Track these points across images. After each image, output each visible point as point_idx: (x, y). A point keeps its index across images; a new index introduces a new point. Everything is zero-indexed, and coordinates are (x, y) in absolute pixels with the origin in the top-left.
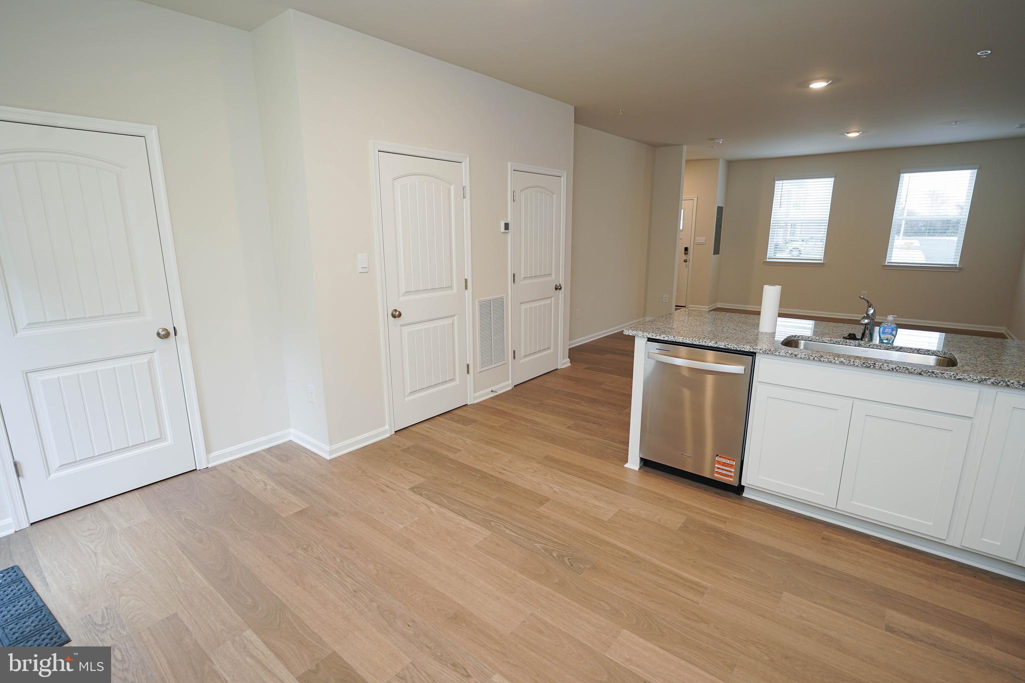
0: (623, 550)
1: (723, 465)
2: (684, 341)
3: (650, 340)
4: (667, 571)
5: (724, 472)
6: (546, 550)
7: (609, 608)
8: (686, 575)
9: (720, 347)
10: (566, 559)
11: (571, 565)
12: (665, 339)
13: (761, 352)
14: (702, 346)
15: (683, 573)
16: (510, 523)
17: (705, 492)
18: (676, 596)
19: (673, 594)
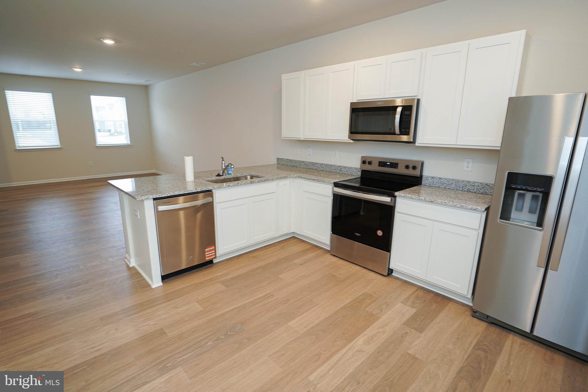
0: (233, 310)
1: (209, 252)
2: (180, 194)
3: (154, 199)
4: (255, 300)
5: (210, 255)
6: (216, 340)
7: (273, 326)
8: (260, 296)
9: (199, 191)
10: (229, 333)
11: (236, 332)
12: (168, 195)
13: (217, 188)
14: (190, 193)
15: (259, 296)
16: (176, 354)
17: (201, 271)
18: (271, 303)
19: (270, 303)
